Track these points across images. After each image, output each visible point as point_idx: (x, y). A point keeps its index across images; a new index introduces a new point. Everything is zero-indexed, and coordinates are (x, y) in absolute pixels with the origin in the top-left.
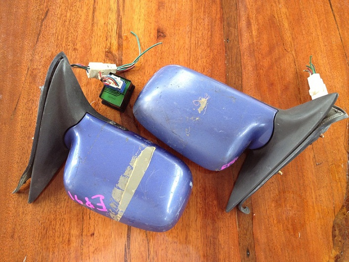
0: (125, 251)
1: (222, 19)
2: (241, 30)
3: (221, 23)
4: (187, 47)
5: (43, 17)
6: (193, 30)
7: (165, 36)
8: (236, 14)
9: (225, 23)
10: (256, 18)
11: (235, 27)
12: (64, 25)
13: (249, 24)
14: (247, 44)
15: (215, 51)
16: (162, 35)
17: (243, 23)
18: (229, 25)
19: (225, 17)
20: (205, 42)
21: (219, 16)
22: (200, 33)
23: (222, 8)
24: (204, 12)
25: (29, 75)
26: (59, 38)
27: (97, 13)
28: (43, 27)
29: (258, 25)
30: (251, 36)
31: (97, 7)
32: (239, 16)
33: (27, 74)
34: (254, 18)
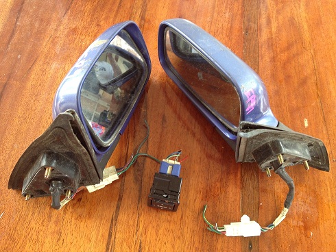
2: (260, 26)
8: (257, 12)
9: (246, 18)
10: (277, 17)
13: (269, 22)
14: (266, 38)
15: (234, 41)
17: (263, 21)
18: (249, 20)
20: (225, 32)
21: (240, 12)
22: (221, 24)
23: (243, 6)
26: (86, 14)
28: (73, 4)
30: (271, 32)
32: (260, 14)
33: (48, 41)
34: (274, 17)
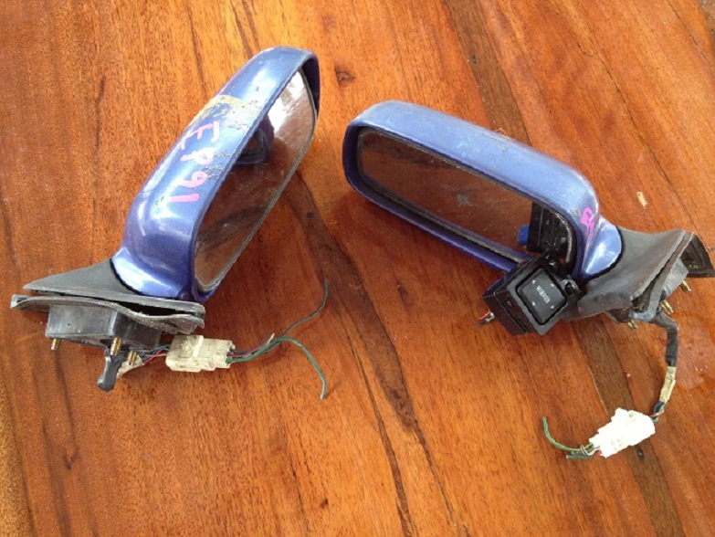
0: (402, 518)
2: (493, 36)
3: (453, 30)
4: (400, 88)
5: (96, 95)
6: (403, 54)
7: (352, 79)
10: (515, 8)
11: (480, 32)
12: (145, 101)
13: (504, 22)
14: (513, 57)
15: (458, 85)
16: (346, 76)
17: (494, 22)
18: (467, 31)
19: (456, 17)
20: (434, 71)
21: (443, 19)
22: (418, 57)
24: (414, 17)
25: (99, 214)
26: (143, 127)
27: (206, 64)
28: (102, 113)
29: (521, 20)
31: (203, 52)
32: (482, 11)
34: (510, 9)
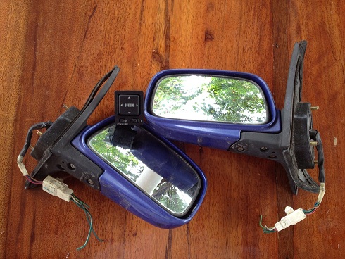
0: (167, 253)
1: (271, 24)
2: (290, 36)
3: (271, 27)
4: (234, 50)
5: (91, 14)
6: (241, 33)
7: (212, 39)
9: (275, 27)
10: (307, 23)
11: (284, 33)
12: (111, 23)
13: (299, 30)
15: (263, 57)
16: (210, 37)
17: (293, 29)
18: (278, 30)
19: (275, 21)
20: (254, 47)
21: (268, 20)
22: (249, 37)
23: (272, 12)
24: (254, 15)
25: (76, 72)
26: (107, 36)
27: (145, 13)
28: (91, 24)
29: (308, 31)
31: (146, 6)
32: (290, 21)
33: (74, 71)
34: (304, 24)
